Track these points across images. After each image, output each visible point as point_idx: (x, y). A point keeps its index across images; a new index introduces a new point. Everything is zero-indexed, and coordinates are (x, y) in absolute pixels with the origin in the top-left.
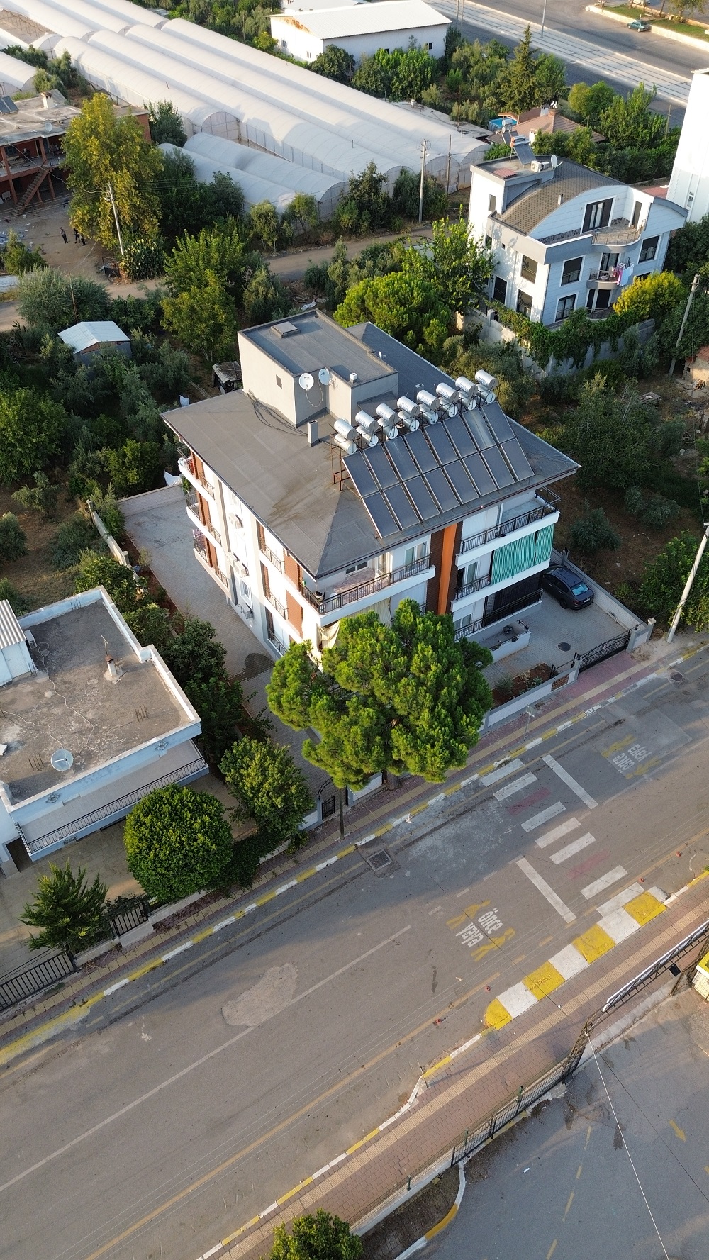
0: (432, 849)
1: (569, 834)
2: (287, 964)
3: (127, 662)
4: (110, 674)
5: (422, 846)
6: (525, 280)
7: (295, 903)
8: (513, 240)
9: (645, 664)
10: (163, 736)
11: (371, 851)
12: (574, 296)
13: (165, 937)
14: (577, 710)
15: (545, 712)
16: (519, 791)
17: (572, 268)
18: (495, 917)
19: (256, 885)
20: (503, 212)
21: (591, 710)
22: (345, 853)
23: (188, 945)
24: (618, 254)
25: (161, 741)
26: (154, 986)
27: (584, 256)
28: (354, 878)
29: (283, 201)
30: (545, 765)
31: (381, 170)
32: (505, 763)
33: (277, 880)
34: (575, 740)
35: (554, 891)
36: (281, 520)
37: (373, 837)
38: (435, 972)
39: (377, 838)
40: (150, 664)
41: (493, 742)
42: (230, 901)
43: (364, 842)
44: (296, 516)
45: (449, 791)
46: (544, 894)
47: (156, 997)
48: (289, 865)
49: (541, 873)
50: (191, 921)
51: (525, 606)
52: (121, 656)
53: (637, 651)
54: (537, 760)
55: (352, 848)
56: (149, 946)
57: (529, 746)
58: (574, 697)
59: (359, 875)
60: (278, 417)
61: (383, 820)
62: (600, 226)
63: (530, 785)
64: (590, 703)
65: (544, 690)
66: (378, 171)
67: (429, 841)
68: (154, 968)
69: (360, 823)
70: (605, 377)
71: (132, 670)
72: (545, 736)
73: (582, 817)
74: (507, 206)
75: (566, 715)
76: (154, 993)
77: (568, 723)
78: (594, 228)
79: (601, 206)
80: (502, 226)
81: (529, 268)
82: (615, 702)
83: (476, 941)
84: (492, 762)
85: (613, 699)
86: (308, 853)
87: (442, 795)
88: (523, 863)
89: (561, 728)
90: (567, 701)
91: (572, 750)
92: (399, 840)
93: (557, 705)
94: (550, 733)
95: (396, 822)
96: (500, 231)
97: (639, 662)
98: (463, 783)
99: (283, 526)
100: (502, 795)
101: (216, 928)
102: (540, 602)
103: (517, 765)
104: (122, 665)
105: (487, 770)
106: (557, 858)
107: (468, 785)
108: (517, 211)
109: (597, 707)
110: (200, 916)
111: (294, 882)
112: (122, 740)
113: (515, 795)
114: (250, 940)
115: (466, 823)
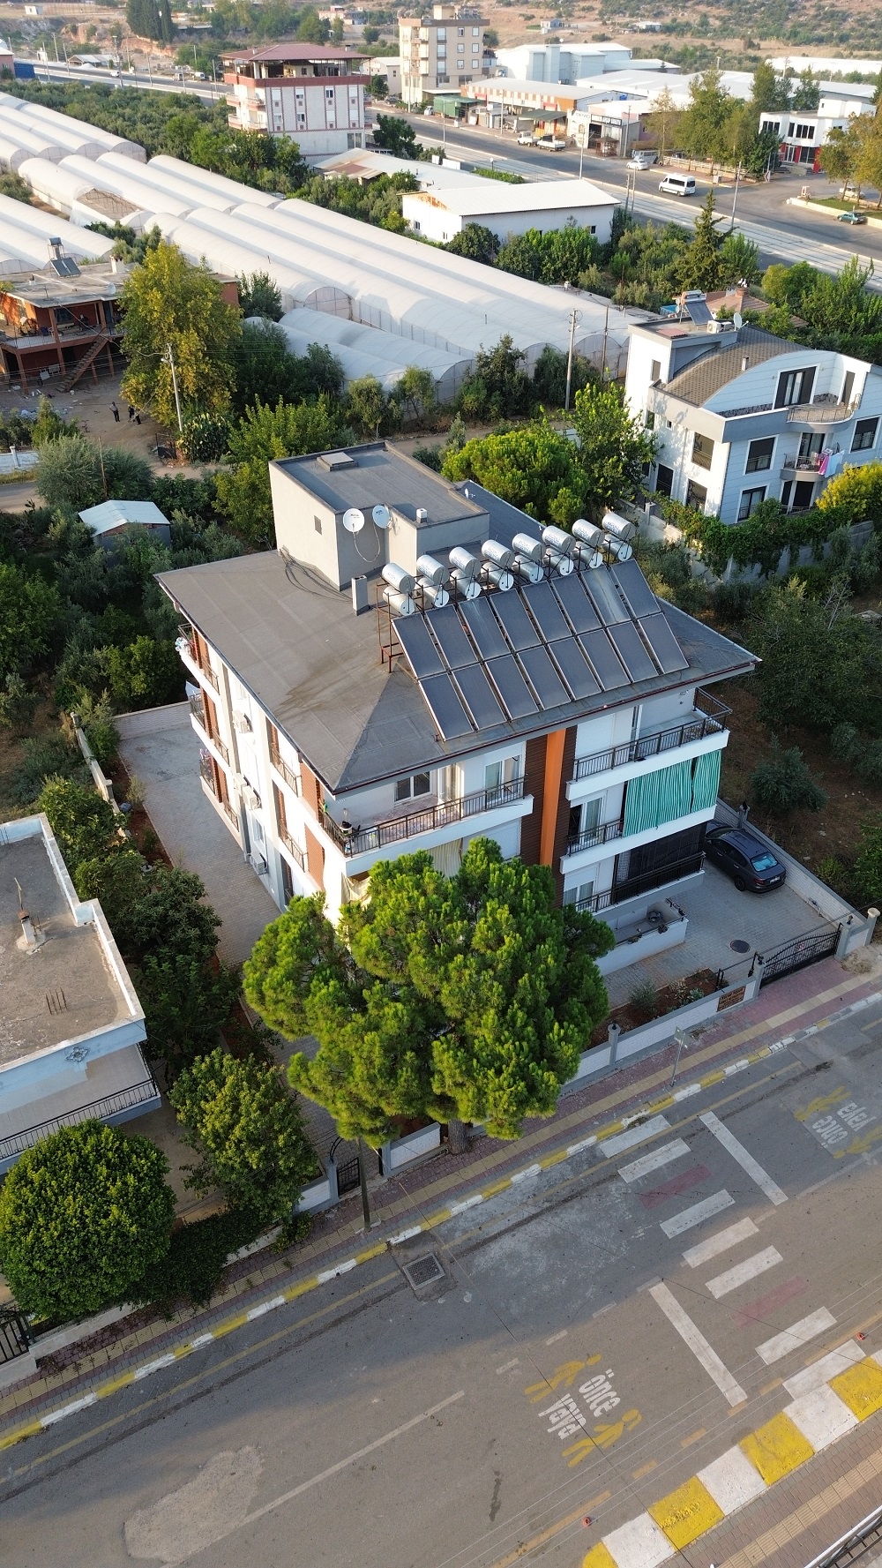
0: (513, 1257)
1: (740, 1245)
2: (248, 1448)
3: (56, 924)
4: (25, 942)
5: (495, 1250)
6: (697, 466)
7: (277, 1336)
8: (681, 413)
9: (864, 979)
10: (80, 1039)
11: (412, 1254)
12: (763, 490)
13: (54, 1382)
14: (756, 1043)
15: (707, 1043)
16: (660, 1169)
17: (760, 453)
18: (608, 1386)
19: (217, 1301)
20: (670, 381)
21: (779, 1044)
22: (369, 1255)
23: (89, 1400)
24: (823, 435)
25: (76, 1047)
26: (20, 1472)
27: (777, 436)
28: (380, 1298)
29: (391, 378)
30: (704, 1128)
31: (519, 344)
32: (641, 1121)
33: (254, 1294)
34: (752, 1092)
35: (713, 1345)
36: (297, 710)
37: (417, 1230)
38: (498, 1482)
39: (423, 1234)
40: (89, 929)
41: (623, 1086)
42: (171, 1325)
43: (401, 1239)
44: (319, 706)
45: (547, 1162)
46: (694, 1349)
47: (18, 1492)
48: (275, 1269)
49: (690, 1311)
50: (100, 1357)
51: (677, 877)
52: (50, 914)
53: (851, 958)
54: (691, 1118)
55: (382, 1248)
56: (23, 1397)
57: (680, 1095)
58: (753, 1023)
59: (388, 1295)
60: (316, 578)
61: (436, 1202)
62: (799, 403)
63: (678, 1160)
64: (778, 1034)
65: (705, 1009)
66: (513, 346)
67: (508, 1243)
68: (25, 1438)
69: (398, 1207)
70: (805, 583)
71: (63, 937)
72: (705, 1081)
73: (762, 1218)
74: (674, 374)
75: (739, 1051)
76: (16, 1485)
77: (743, 1063)
78: (790, 404)
79: (799, 376)
80: (667, 397)
81: (702, 450)
82: (818, 1035)
83: (574, 1428)
84: (620, 1117)
85: (813, 1030)
86: (310, 1251)
87: (535, 1169)
88: (660, 1293)
89: (730, 1070)
90: (741, 1028)
91: (748, 1106)
92: (459, 1239)
93: (726, 1034)
94: (713, 1077)
95: (457, 1208)
96: (665, 402)
97: (854, 974)
98: (571, 1150)
99: (298, 719)
100: (632, 1173)
101: (140, 1373)
102: (702, 872)
103: (658, 1126)
104: (47, 928)
105: (610, 1130)
106: (719, 1287)
107: (579, 1154)
108: (687, 380)
109: (788, 1041)
110: (116, 1351)
111: (280, 1300)
112: (19, 1043)
113: (654, 1174)
114: (192, 1399)
115: (571, 1216)
